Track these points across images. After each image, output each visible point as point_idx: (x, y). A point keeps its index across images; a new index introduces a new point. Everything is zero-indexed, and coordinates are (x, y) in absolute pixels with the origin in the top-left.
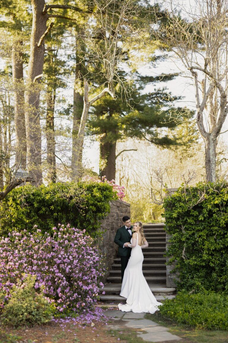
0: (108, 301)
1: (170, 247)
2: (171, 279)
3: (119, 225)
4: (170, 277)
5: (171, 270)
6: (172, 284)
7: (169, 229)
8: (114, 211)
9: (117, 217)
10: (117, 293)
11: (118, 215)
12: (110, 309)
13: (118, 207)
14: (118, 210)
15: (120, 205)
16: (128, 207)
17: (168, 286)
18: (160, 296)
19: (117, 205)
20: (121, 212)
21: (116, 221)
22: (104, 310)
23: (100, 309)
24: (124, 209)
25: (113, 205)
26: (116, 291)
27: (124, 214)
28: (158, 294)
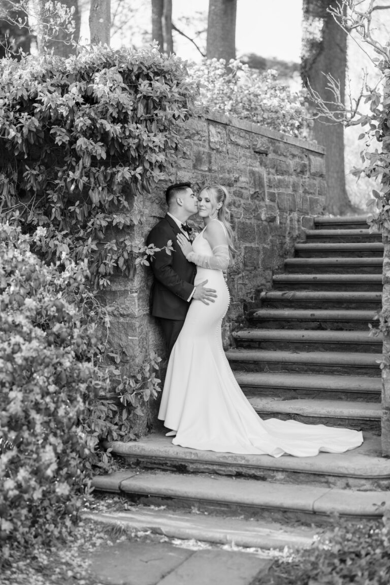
0: (147, 496)
3: (263, 217)
8: (241, 164)
9: (255, 186)
10: (192, 468)
11: (257, 181)
12: (136, 536)
13: (259, 153)
14: (261, 164)
15: (268, 148)
16: (312, 157)
17: (387, 452)
18: (348, 488)
19: (256, 145)
20: (277, 171)
21: (250, 201)
22: (109, 542)
23: (97, 535)
24: (292, 163)
25: (232, 143)
26: (188, 458)
27: (293, 179)
28: (341, 482)
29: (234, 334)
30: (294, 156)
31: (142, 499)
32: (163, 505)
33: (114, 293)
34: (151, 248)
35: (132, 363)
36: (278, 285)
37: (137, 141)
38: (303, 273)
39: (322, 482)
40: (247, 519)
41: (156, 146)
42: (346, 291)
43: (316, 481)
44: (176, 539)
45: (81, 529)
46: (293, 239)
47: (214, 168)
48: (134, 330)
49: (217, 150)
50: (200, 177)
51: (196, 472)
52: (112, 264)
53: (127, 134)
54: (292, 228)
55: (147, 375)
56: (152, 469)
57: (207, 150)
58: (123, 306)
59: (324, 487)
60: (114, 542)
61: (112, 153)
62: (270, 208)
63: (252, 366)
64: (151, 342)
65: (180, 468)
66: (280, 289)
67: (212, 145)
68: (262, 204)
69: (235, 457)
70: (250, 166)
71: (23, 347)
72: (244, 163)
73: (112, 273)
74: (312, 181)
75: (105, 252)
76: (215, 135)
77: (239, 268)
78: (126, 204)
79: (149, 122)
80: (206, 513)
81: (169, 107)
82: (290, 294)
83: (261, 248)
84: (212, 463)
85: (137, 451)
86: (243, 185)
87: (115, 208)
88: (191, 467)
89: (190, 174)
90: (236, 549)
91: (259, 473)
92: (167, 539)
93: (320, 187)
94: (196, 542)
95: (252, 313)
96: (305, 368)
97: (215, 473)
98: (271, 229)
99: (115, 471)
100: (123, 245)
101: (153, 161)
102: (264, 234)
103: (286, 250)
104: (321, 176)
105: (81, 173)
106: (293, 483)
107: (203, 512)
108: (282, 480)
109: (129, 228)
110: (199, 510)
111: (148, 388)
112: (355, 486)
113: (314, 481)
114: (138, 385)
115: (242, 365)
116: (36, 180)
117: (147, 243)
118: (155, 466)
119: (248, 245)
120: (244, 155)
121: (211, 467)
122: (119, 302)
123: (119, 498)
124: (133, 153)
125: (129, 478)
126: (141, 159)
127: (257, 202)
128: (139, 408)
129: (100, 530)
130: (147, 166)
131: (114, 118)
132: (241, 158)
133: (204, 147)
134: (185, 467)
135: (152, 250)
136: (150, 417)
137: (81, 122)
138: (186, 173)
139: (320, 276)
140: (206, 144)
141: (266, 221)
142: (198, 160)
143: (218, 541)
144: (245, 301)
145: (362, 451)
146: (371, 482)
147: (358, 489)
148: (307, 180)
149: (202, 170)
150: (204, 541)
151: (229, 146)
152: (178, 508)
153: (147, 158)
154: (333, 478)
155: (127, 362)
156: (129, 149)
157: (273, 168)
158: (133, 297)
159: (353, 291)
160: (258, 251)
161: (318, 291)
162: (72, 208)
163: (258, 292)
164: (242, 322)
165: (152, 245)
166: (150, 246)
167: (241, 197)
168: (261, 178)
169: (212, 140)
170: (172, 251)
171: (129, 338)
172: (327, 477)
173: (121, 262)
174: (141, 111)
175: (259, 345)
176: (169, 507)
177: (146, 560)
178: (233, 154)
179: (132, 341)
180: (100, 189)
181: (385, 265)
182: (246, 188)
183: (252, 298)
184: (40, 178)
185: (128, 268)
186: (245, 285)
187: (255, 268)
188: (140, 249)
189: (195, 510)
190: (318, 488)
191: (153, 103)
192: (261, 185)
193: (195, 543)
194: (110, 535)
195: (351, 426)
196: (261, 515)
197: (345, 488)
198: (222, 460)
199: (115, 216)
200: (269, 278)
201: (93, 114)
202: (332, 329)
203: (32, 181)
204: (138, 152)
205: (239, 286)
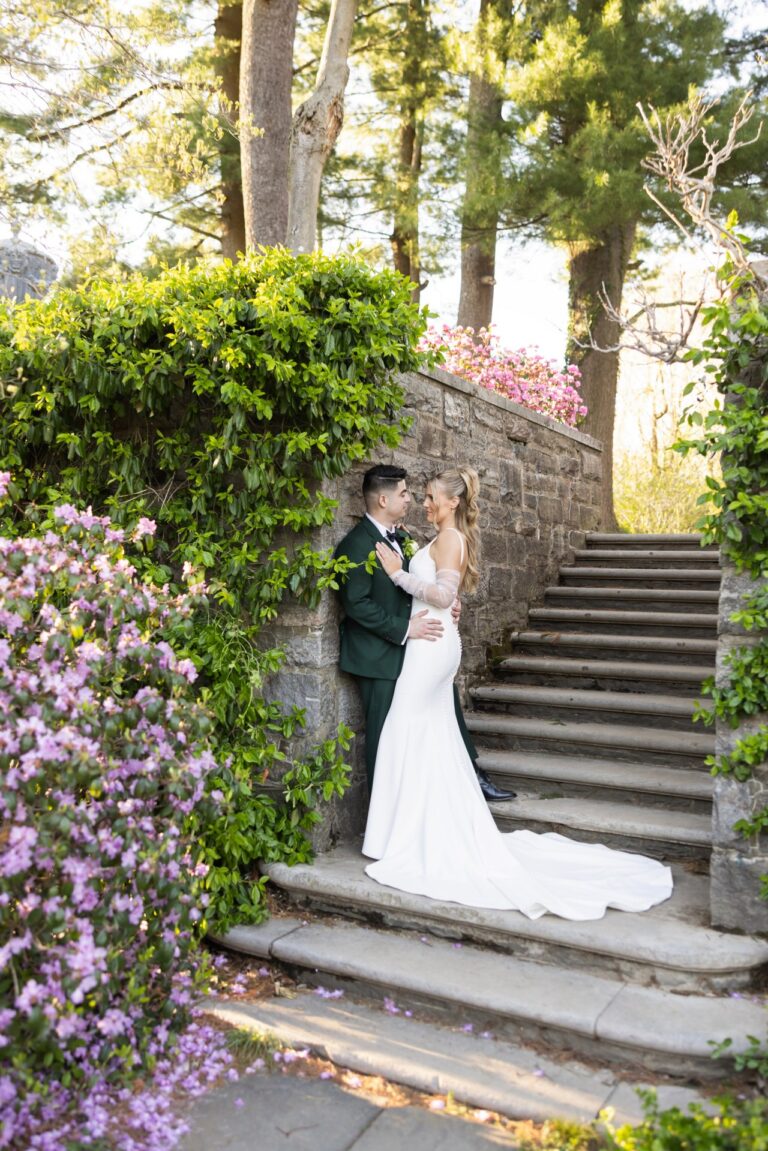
1: (747, 660)
2: (746, 871)
3: (518, 528)
4: (734, 857)
5: (746, 816)
6: (751, 912)
7: (747, 539)
8: (488, 453)
9: (508, 485)
10: (392, 920)
11: (511, 478)
12: (282, 1059)
13: (515, 440)
14: (517, 455)
15: (528, 434)
16: (585, 453)
17: (720, 919)
18: (654, 986)
19: (511, 429)
20: (538, 466)
21: (500, 505)
22: (232, 1072)
23: (215, 1055)
24: (559, 459)
25: (478, 422)
26: (385, 903)
27: (559, 480)
28: (642, 974)
29: (472, 690)
30: (562, 449)
31: (306, 974)
32: (339, 989)
33: (287, 630)
34: (343, 562)
35: (310, 738)
36: (535, 623)
37: (320, 390)
38: (571, 607)
39: (608, 969)
40: (476, 1033)
41: (353, 403)
42: (631, 634)
43: (599, 966)
44: (350, 1073)
45: (190, 1038)
46: (559, 561)
47: (451, 453)
48: (314, 688)
49: (456, 428)
50: (428, 465)
51: (397, 928)
52: (279, 584)
53: (306, 379)
54: (556, 546)
55: (332, 758)
56: (329, 914)
57: (440, 427)
58: (300, 650)
59: (612, 978)
60: (241, 1071)
61: (283, 411)
62: (528, 516)
63: (495, 741)
64: (342, 706)
65: (372, 917)
66: (538, 628)
67: (448, 421)
68: (517, 510)
69: (462, 910)
70: (501, 456)
71: (41, 741)
72: (493, 451)
73: (280, 598)
74: (585, 486)
75: (271, 565)
76: (452, 406)
77: (481, 598)
78: (305, 492)
79: (343, 366)
80: (408, 1013)
81: (376, 342)
82: (553, 636)
83: (513, 570)
84: (425, 916)
85: (306, 884)
86: (492, 482)
87: (289, 499)
88: (390, 918)
89: (414, 460)
90: (453, 1110)
91: (500, 941)
92: (333, 1071)
93: (595, 494)
94: (385, 1084)
95: (498, 661)
96: (575, 748)
97: (427, 931)
98: (529, 545)
99: (267, 919)
100: (300, 556)
101: (349, 426)
102: (518, 551)
103: (548, 575)
104: (597, 479)
105: (230, 439)
106: (558, 964)
107: (403, 1010)
108: (539, 956)
109: (310, 531)
110: (396, 1006)
111: (331, 780)
112: (668, 983)
113: (594, 966)
114: (317, 774)
115: (481, 737)
116: (173, 453)
117: (336, 556)
118: (334, 910)
119: (495, 565)
120: (494, 441)
121: (422, 922)
122: (293, 643)
123: (268, 970)
124: (314, 411)
125: (289, 933)
126: (328, 422)
127: (510, 508)
128: (317, 809)
129: (222, 1042)
130: (338, 433)
131: (283, 351)
132: (489, 443)
133: (435, 422)
134: (380, 917)
135: (346, 565)
136: (336, 820)
137: (231, 356)
138: (407, 457)
139: (595, 613)
140: (440, 419)
141: (521, 533)
142: (427, 440)
143: (423, 1087)
144: (488, 644)
145: (673, 909)
146: (695, 978)
147: (672, 988)
148: (578, 483)
149: (431, 456)
150: (398, 1083)
151: (473, 426)
152: (363, 996)
153: (336, 419)
154: (629, 965)
155: (302, 736)
156: (308, 406)
157: (533, 462)
158: (315, 637)
159: (642, 635)
160: (510, 576)
161: (592, 633)
162: (221, 496)
163: (508, 631)
164: (484, 674)
165: (343, 558)
166: (341, 558)
167: (488, 498)
168: (516, 474)
169: (448, 413)
170: (373, 568)
171: (308, 699)
172: (617, 961)
173: (295, 583)
174: (331, 345)
175: (507, 708)
176: (348, 994)
177: (286, 1130)
178: (478, 437)
179: (310, 703)
180: (263, 466)
181: (723, 603)
182: (495, 487)
183: (498, 640)
184: (179, 451)
185: (309, 591)
186: (490, 621)
187: (505, 598)
188: (324, 563)
189: (390, 1005)
190: (601, 980)
191: (351, 334)
192: (516, 484)
193: (382, 1087)
194: (237, 1055)
195: (648, 850)
196: (501, 1029)
197: (648, 985)
198: (439, 913)
199: (287, 511)
200: (524, 612)
201: (249, 344)
202: (612, 690)
203: (167, 456)
204: (324, 409)
205: (481, 623)
